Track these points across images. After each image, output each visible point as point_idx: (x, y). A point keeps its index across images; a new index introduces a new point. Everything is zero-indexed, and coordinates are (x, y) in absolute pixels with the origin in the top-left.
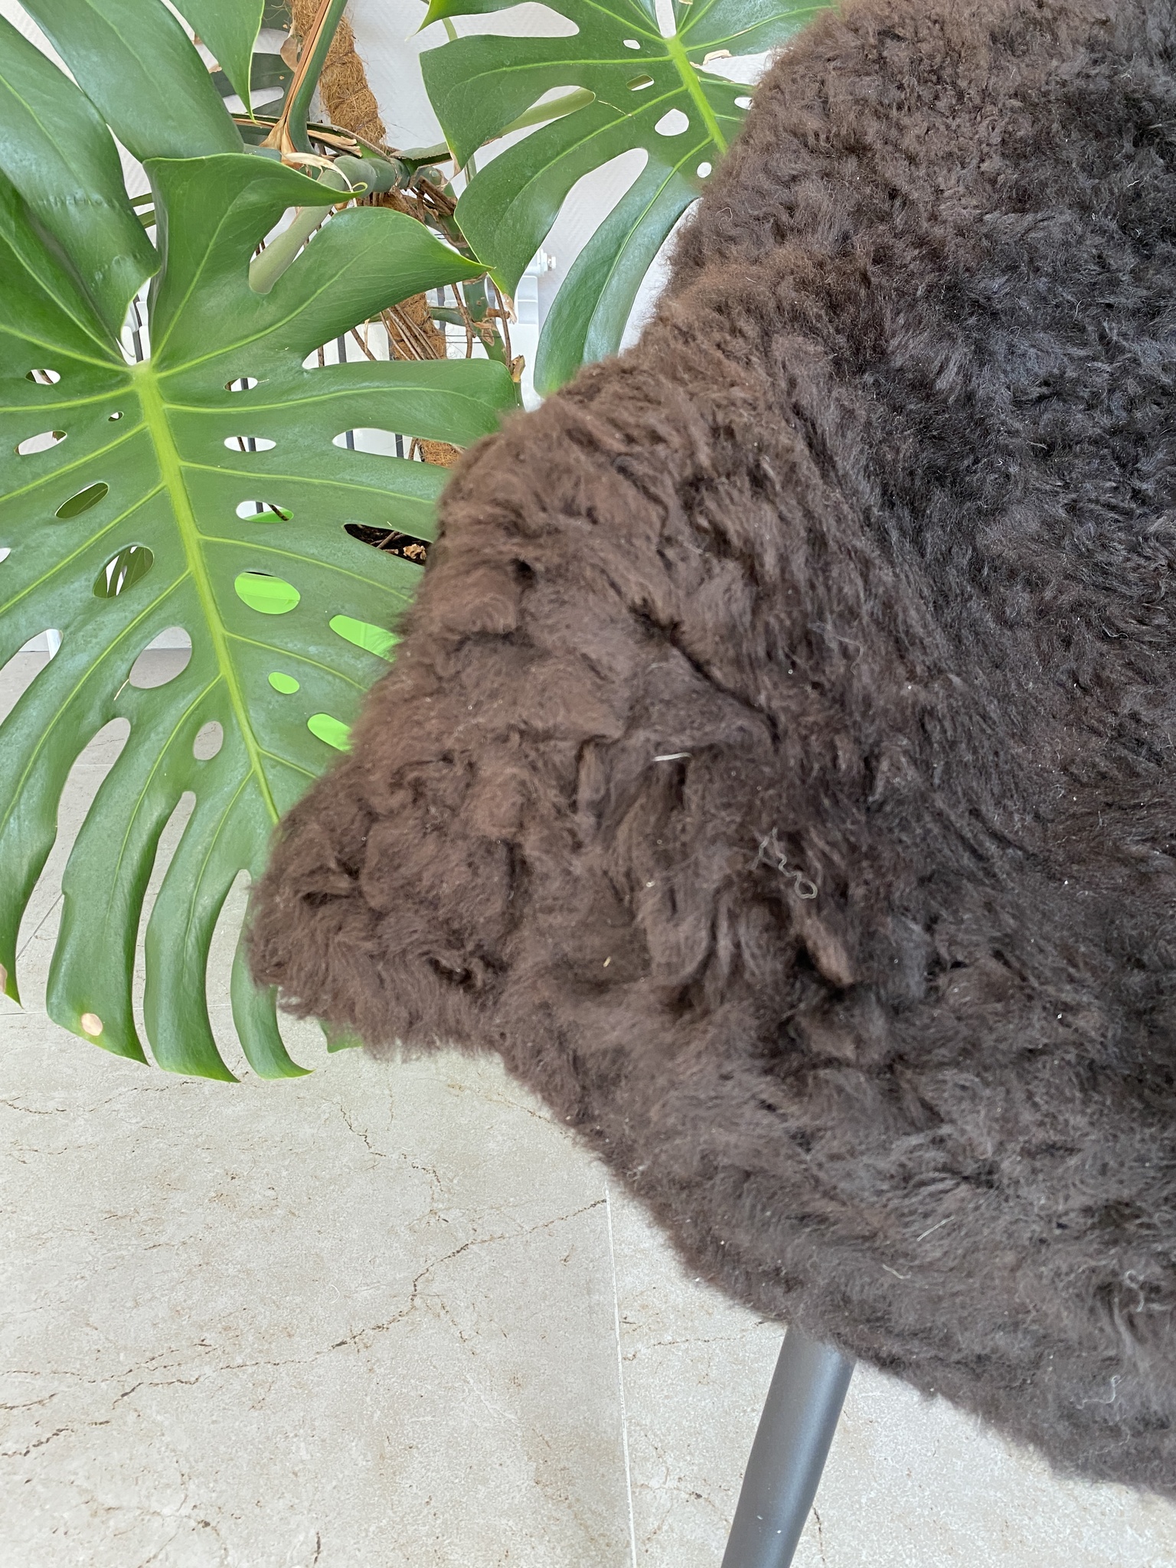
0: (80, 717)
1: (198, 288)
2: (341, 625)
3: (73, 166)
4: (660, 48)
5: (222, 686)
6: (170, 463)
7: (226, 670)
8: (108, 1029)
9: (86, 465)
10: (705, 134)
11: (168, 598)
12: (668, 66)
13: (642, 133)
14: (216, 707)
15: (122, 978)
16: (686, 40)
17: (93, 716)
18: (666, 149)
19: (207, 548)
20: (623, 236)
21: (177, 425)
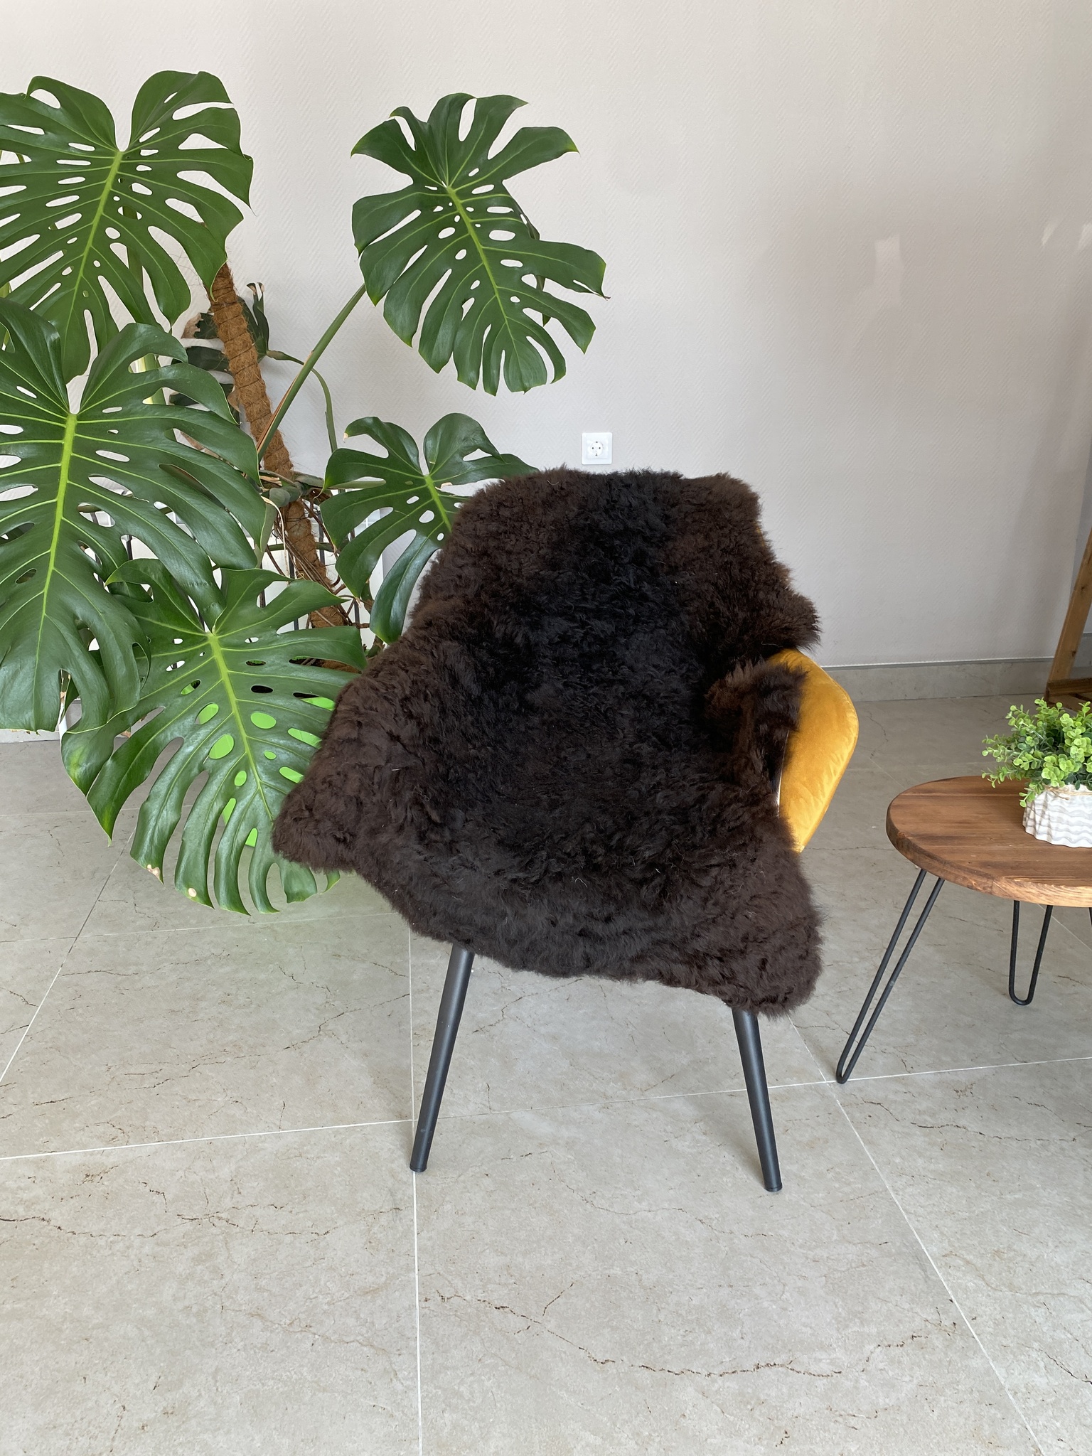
0: (191, 770)
1: (238, 606)
2: (292, 732)
3: (197, 571)
4: (422, 482)
5: (247, 755)
6: (224, 671)
7: (247, 750)
8: (198, 894)
9: (192, 673)
10: (441, 520)
11: (225, 723)
12: (426, 490)
13: (414, 523)
14: (244, 765)
15: (203, 874)
16: (433, 477)
17: (195, 770)
18: (424, 529)
19: (239, 704)
20: (407, 565)
21: (226, 656)
